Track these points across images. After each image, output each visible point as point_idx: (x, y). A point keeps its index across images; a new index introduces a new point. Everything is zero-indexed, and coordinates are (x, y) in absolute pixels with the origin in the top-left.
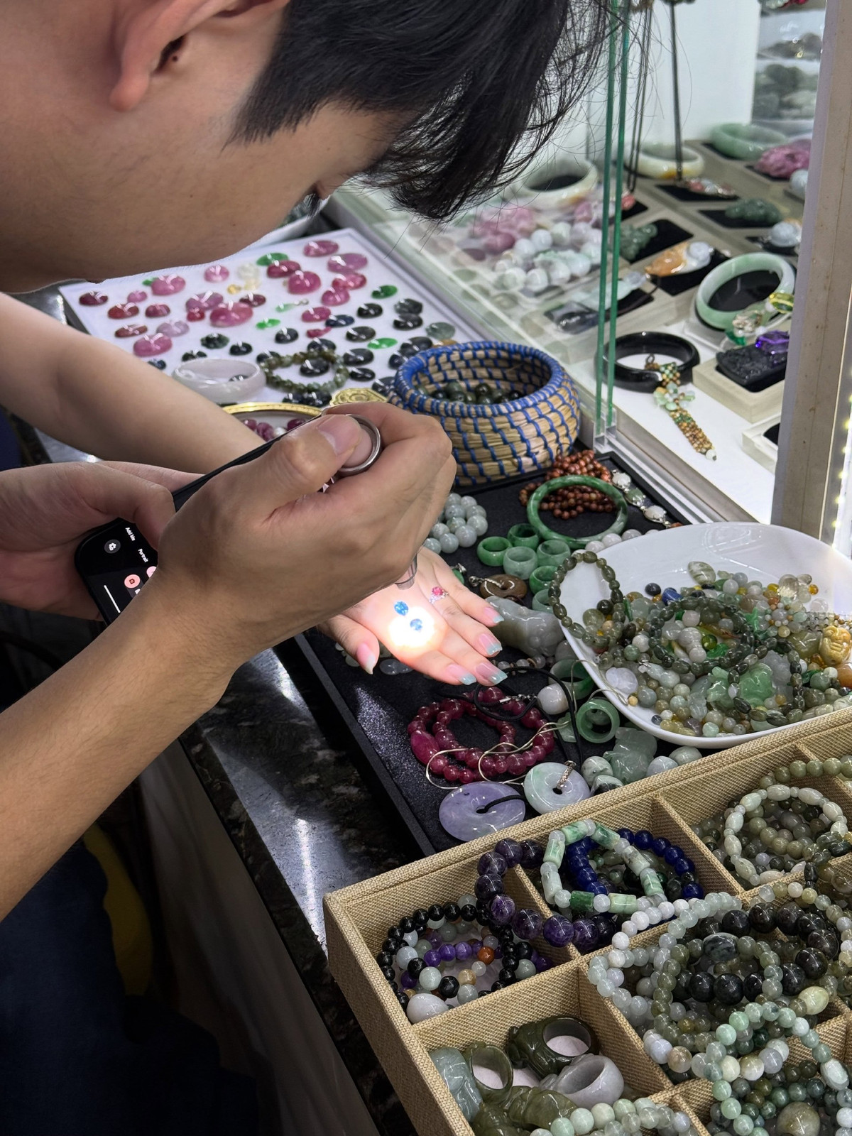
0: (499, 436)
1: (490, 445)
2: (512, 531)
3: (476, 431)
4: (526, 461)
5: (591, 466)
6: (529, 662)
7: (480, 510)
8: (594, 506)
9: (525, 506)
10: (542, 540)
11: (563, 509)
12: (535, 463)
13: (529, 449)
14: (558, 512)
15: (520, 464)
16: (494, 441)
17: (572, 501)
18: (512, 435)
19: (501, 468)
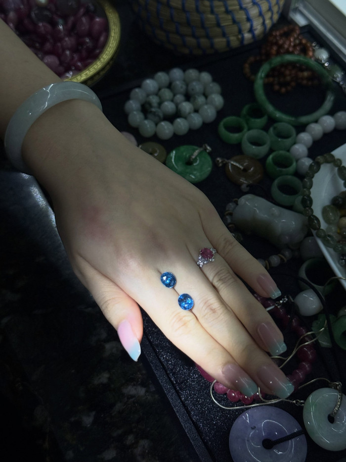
0: (230, 17)
1: (222, 25)
2: (245, 111)
3: (212, 12)
4: (247, 36)
5: (297, 42)
6: (280, 257)
7: (216, 87)
8: (305, 82)
9: (252, 83)
10: (272, 121)
11: (281, 85)
12: (254, 36)
13: (252, 26)
14: (277, 87)
15: (243, 38)
16: (226, 22)
17: (288, 78)
18: (241, 16)
19: (228, 42)
